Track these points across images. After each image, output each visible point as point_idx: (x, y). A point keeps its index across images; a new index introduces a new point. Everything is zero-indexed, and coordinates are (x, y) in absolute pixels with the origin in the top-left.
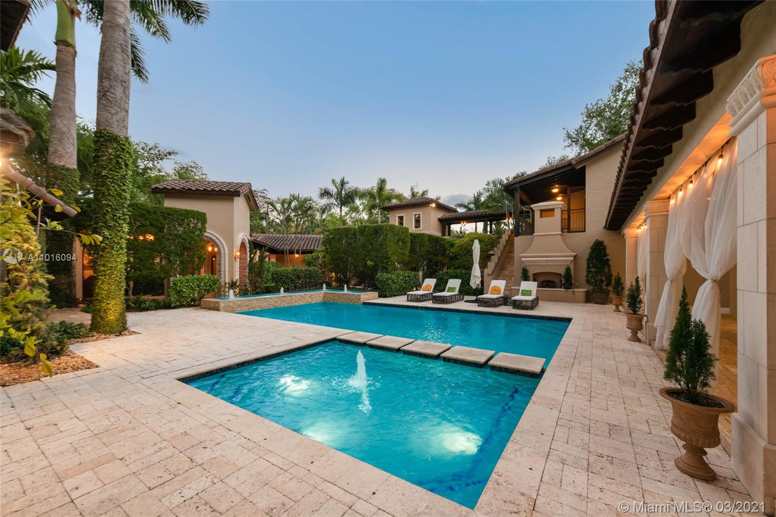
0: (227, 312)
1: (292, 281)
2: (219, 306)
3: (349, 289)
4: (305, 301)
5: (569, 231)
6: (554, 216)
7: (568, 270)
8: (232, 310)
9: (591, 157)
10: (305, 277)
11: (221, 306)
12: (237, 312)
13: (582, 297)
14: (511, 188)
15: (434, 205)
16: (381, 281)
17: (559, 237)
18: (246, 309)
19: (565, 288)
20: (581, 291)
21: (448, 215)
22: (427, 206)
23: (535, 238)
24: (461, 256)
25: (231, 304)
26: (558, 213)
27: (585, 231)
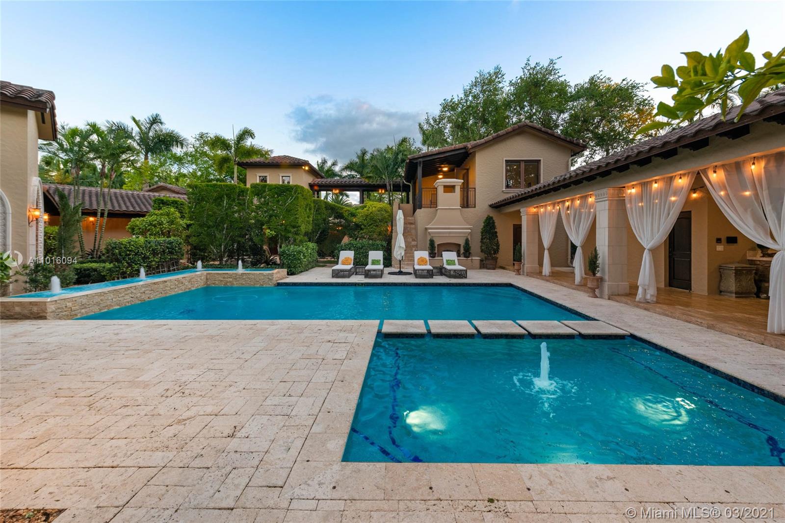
0: (60, 319)
1: (145, 258)
2: (44, 311)
3: (245, 267)
4: (183, 288)
5: (467, 206)
6: (454, 192)
7: (467, 242)
8: (69, 314)
9: (479, 145)
10: (164, 251)
11: (49, 310)
12: (79, 316)
13: (477, 263)
14: (415, 162)
15: (307, 168)
16: (290, 255)
17: (458, 212)
18: (96, 310)
19: (465, 257)
20: (476, 259)
21: (318, 181)
22: (299, 168)
23: (439, 211)
24: (365, 226)
25: (69, 304)
26: (458, 189)
27: (475, 207)
